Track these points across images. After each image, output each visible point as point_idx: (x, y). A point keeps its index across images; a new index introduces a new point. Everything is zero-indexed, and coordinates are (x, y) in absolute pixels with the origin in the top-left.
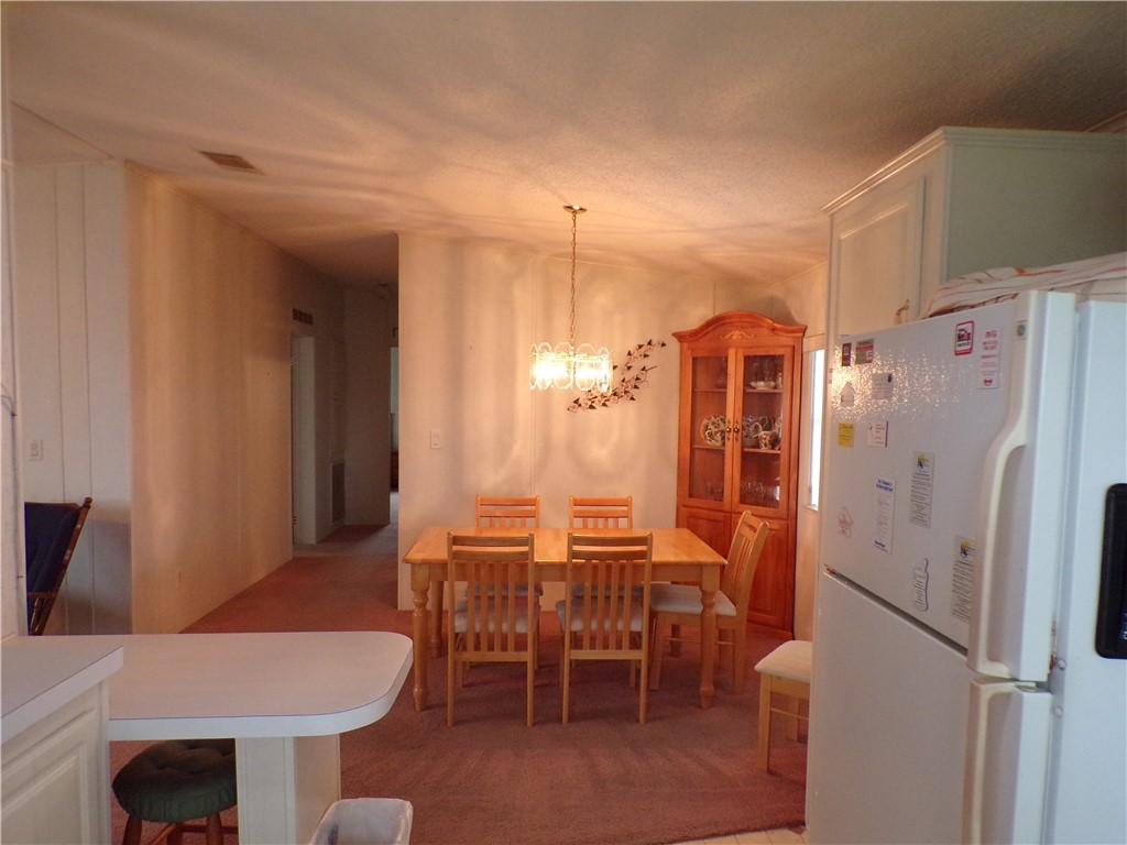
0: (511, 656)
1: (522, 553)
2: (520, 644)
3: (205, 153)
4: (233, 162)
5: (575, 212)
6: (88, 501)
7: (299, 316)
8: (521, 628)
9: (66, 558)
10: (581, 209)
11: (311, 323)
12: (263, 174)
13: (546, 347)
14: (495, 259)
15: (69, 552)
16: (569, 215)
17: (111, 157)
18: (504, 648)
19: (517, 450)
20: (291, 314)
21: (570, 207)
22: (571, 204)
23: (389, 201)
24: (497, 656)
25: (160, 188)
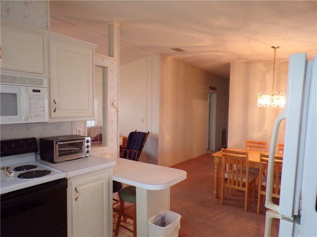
0: (240, 188)
1: (244, 157)
2: (244, 185)
3: (172, 49)
4: (178, 50)
5: (276, 48)
6: (149, 132)
7: (211, 88)
8: (245, 180)
9: (143, 144)
10: (278, 47)
11: (215, 90)
12: (186, 52)
13: (261, 94)
14: (260, 67)
15: (144, 143)
16: (273, 49)
17: (157, 53)
18: (235, 185)
19: (265, 127)
20: (209, 87)
21: (273, 47)
22: (274, 46)
23: (220, 54)
24: (236, 187)
25: (169, 59)
